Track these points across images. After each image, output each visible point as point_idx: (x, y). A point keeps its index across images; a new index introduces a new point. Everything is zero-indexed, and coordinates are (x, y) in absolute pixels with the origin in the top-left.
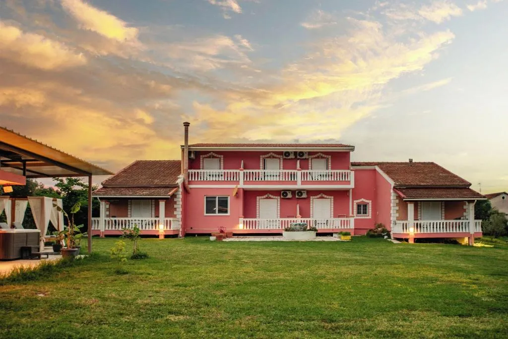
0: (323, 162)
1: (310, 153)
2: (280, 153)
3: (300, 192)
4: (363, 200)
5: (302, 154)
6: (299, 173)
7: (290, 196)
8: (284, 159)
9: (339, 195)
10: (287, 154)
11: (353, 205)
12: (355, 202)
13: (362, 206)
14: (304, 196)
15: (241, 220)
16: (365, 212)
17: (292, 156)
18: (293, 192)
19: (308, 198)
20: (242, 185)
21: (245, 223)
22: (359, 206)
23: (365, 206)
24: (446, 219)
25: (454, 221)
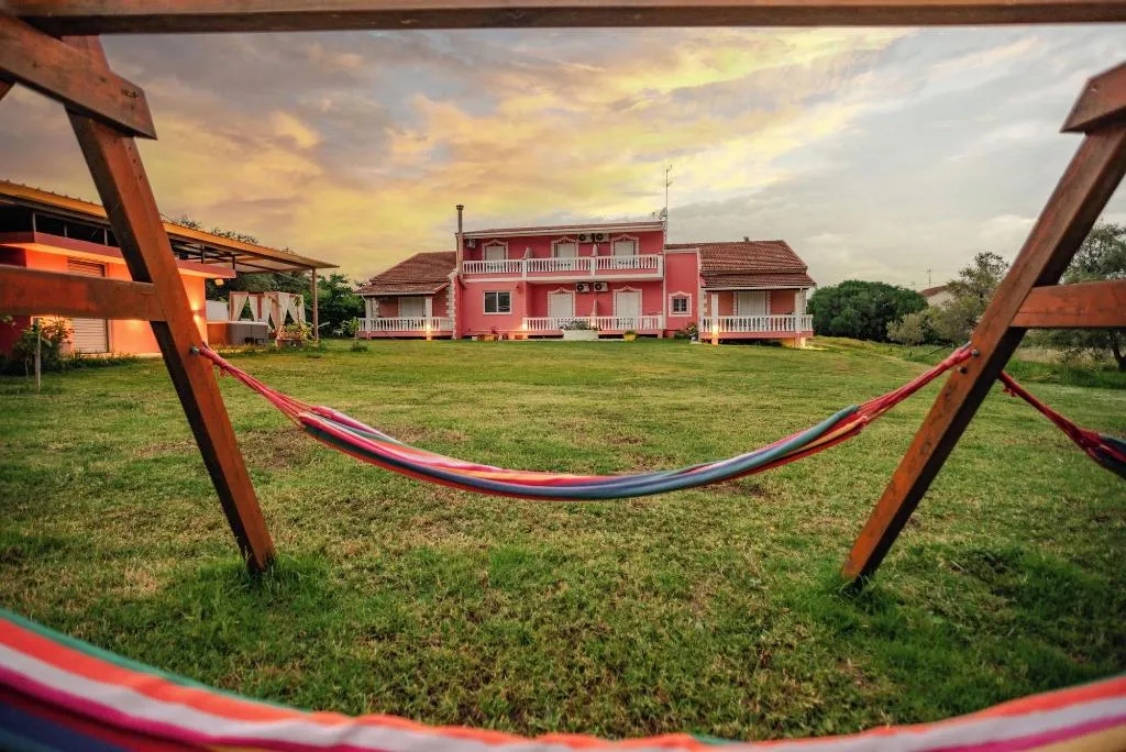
0: (630, 244)
1: (611, 235)
2: (573, 236)
3: (599, 284)
4: (681, 292)
5: (600, 236)
6: (593, 261)
7: (586, 289)
8: (580, 244)
9: (650, 287)
10: (582, 237)
11: (667, 298)
12: (671, 296)
13: (680, 303)
14: (604, 289)
15: (525, 319)
16: (685, 310)
17: (589, 240)
18: (590, 284)
19: (610, 292)
20: (525, 278)
21: (531, 324)
22: (676, 302)
23: (684, 301)
24: (772, 312)
25: (783, 317)
